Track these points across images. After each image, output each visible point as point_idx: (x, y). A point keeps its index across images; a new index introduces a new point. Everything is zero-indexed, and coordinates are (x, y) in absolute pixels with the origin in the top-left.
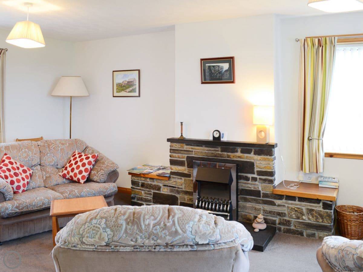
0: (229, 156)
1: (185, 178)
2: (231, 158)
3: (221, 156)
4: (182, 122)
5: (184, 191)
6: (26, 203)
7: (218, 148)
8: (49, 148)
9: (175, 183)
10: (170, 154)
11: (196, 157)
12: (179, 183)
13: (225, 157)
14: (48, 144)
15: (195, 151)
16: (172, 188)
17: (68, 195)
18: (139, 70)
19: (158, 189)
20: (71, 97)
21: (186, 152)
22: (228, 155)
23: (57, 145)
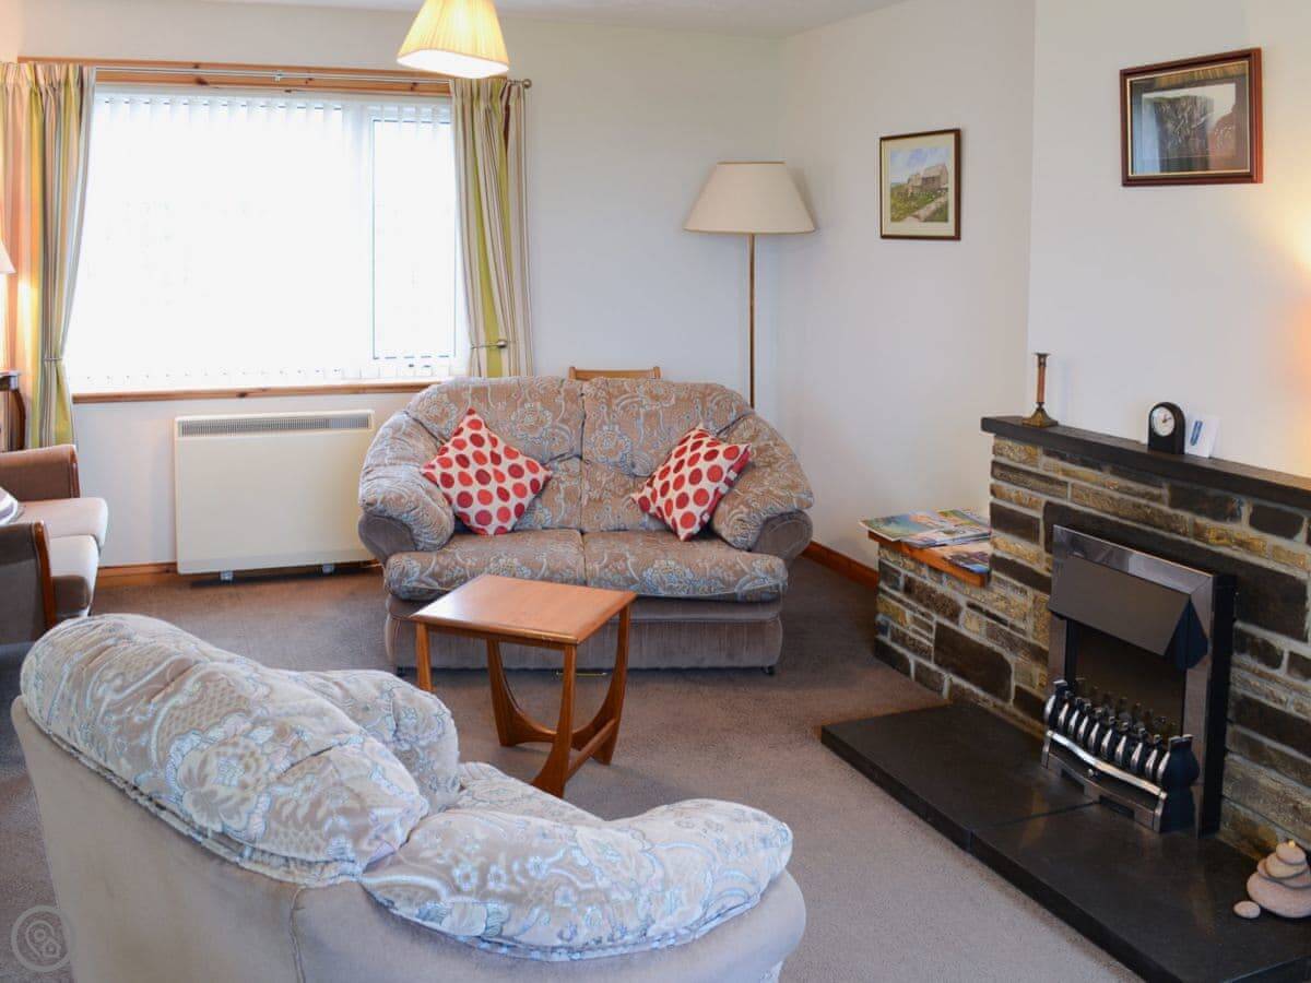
0: (1199, 533)
1: (1037, 593)
2: (1207, 543)
3: (1169, 523)
4: (1041, 352)
5: (1029, 644)
6: (464, 567)
7: (1160, 487)
8: (609, 406)
9: (1002, 604)
10: (992, 481)
11: (1077, 512)
12: (1018, 606)
13: (1185, 535)
14: (608, 393)
15: (1073, 486)
16: (995, 622)
17: (601, 569)
18: (957, 133)
19: (951, 615)
20: (753, 236)
21: (1043, 485)
22: (1196, 525)
23: (636, 399)
